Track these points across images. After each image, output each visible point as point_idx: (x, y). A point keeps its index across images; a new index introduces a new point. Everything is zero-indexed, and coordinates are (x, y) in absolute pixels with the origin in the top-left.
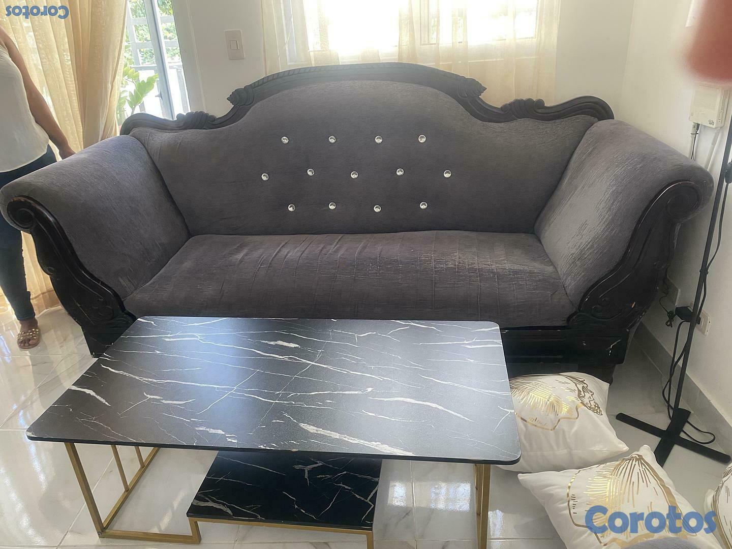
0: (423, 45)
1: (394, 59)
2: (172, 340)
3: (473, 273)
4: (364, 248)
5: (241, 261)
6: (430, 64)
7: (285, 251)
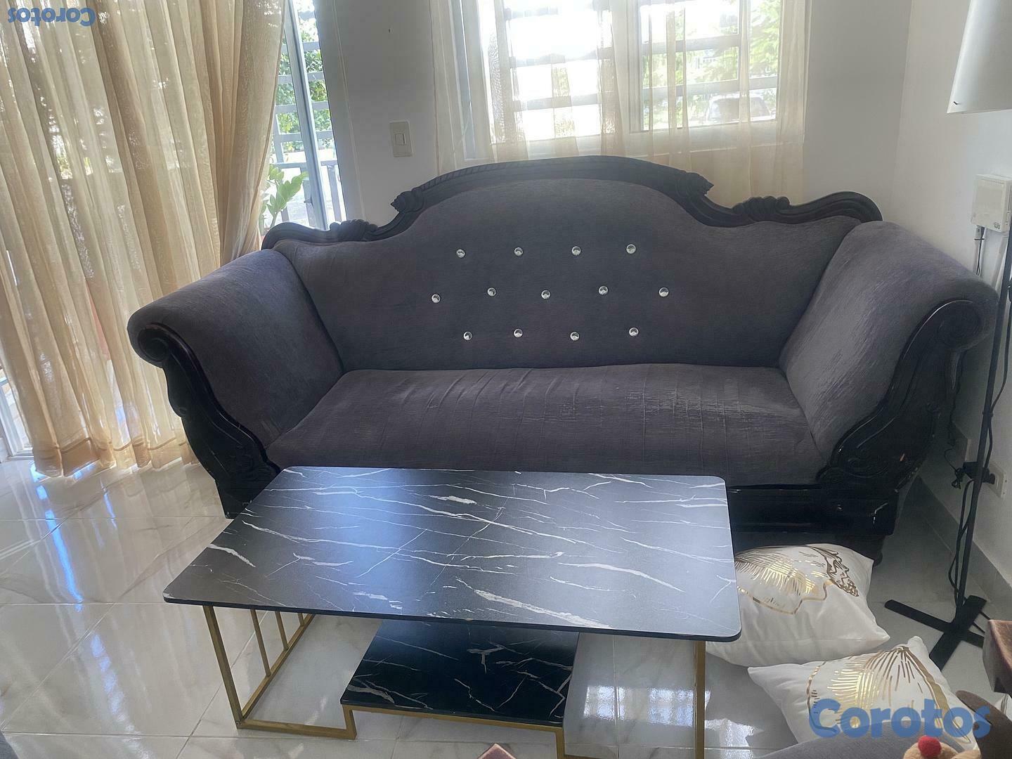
0: (633, 132)
1: (596, 151)
2: (324, 494)
3: (695, 416)
4: (557, 385)
5: (406, 401)
6: (642, 156)
7: (459, 388)
